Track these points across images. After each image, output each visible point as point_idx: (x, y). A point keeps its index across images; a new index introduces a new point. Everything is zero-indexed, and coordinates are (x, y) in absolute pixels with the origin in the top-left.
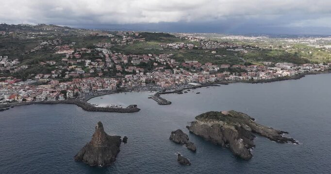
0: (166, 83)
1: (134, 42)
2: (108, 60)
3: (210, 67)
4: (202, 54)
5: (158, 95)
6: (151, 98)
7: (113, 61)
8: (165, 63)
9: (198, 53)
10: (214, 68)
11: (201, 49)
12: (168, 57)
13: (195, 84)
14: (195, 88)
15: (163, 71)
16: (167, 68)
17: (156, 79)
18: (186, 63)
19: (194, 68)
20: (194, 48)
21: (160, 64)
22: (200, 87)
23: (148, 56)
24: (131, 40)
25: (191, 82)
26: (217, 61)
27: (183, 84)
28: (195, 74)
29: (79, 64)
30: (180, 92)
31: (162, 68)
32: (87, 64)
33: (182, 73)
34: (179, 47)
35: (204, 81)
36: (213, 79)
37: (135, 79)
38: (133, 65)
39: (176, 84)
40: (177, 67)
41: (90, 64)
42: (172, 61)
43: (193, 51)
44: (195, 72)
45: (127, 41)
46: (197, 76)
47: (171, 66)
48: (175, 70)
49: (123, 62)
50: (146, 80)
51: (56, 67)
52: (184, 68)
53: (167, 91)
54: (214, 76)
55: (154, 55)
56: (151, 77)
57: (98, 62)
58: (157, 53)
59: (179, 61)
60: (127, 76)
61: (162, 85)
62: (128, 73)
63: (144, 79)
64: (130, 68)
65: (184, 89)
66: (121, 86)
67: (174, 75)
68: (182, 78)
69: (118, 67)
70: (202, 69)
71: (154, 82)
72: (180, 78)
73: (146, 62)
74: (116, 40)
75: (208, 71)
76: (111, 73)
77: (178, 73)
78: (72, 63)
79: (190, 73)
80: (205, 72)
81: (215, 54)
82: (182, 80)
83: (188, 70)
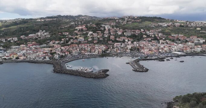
0: (149, 50)
1: (133, 22)
2: (106, 32)
3: (195, 39)
4: (188, 30)
5: (138, 61)
6: (128, 63)
7: (110, 33)
8: (153, 36)
9: (184, 30)
10: (199, 41)
11: (187, 26)
12: (157, 32)
13: (180, 53)
14: (178, 56)
15: (149, 41)
16: (154, 40)
17: (141, 47)
18: (172, 36)
19: (180, 40)
20: (181, 26)
21: (148, 36)
22: (185, 56)
23: (141, 30)
24: (130, 21)
25: (175, 51)
26: (202, 35)
27: (166, 52)
28: (180, 44)
29: (83, 34)
30: (162, 60)
31: (150, 39)
32: (89, 34)
33: (167, 43)
34: (167, 25)
35: (189, 50)
36: (199, 49)
37: (122, 46)
38: (124, 36)
39: (160, 52)
40: (163, 39)
41: (92, 34)
42: (160, 34)
43: (179, 28)
44: (180, 43)
45: (128, 21)
46: (182, 46)
47: (158, 38)
48: (161, 41)
49: (117, 34)
50: (131, 48)
51: (67, 36)
52: (170, 40)
53: (148, 58)
54: (200, 46)
55: (145, 30)
56: (137, 45)
57: (98, 33)
58: (149, 29)
59: (166, 35)
60: (116, 44)
61: (145, 52)
62: (118, 42)
63: (129, 47)
64: (121, 38)
65: (167, 57)
66: (108, 52)
67: (158, 45)
68: (166, 47)
69: (112, 37)
70: (187, 41)
71: (138, 49)
72: (164, 47)
73: (137, 35)
74: (120, 21)
75: (193, 42)
76: (105, 41)
77: (163, 44)
78: (79, 34)
79: (175, 44)
80: (190, 43)
81: (200, 30)
82: (166, 49)
83: (173, 41)
